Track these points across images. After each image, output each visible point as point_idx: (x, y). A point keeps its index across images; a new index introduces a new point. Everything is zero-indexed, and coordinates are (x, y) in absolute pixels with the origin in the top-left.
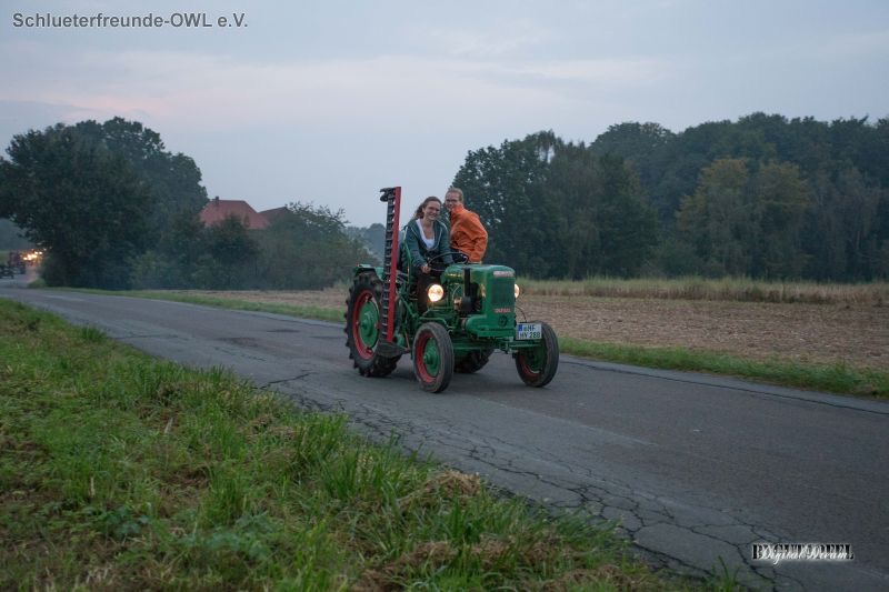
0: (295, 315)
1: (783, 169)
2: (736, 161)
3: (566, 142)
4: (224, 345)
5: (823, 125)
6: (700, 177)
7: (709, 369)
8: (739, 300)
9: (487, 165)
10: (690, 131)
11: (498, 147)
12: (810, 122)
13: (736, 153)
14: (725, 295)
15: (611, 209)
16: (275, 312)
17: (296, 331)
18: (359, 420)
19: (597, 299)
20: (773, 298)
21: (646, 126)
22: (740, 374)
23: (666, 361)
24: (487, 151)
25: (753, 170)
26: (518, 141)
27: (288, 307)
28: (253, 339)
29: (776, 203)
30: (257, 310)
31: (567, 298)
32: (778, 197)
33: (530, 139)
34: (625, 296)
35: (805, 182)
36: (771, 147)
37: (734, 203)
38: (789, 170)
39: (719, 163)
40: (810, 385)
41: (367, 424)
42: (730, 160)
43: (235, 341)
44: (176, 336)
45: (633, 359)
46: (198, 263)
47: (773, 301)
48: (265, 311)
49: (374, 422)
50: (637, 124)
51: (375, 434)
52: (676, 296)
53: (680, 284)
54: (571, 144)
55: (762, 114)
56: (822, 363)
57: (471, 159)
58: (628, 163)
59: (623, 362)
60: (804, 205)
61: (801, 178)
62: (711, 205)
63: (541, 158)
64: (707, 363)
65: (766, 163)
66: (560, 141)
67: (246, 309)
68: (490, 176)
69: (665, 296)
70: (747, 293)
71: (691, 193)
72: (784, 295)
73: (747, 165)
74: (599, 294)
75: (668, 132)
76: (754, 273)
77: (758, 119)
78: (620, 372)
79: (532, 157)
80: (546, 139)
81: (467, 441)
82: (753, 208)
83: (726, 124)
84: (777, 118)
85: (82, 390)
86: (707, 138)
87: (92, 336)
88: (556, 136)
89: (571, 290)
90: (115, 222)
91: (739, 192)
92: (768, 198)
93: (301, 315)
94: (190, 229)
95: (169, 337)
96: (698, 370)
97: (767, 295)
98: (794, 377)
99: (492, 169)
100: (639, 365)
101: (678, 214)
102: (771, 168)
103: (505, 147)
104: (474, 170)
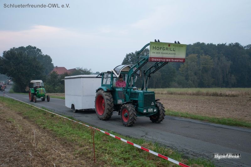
1: (206, 57)
2: (195, 55)
5: (215, 45)
11: (134, 53)
12: (211, 45)
13: (194, 53)
20: (221, 95)
24: (131, 54)
25: (199, 57)
29: (205, 66)
32: (205, 64)
35: (212, 60)
36: (202, 51)
37: (195, 66)
38: (208, 57)
39: (190, 56)
42: (193, 55)
55: (199, 43)
57: (127, 56)
60: (212, 66)
62: (188, 66)
65: (201, 55)
70: (214, 94)
71: (183, 63)
73: (197, 56)
76: (201, 85)
82: (199, 67)
83: (190, 45)
84: (203, 44)
90: (34, 75)
91: (195, 63)
92: (203, 65)
94: (55, 76)
99: (133, 58)
101: (180, 69)
102: (203, 56)
103: (136, 53)
104: (128, 59)
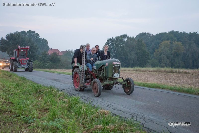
0: (68, 75)
1: (178, 43)
2: (168, 41)
3: (130, 37)
4: (53, 81)
5: (187, 34)
6: (160, 45)
7: (161, 88)
8: (168, 73)
9: (112, 42)
10: (157, 34)
11: (114, 38)
12: (184, 33)
13: (168, 39)
14: (165, 71)
15: (139, 52)
16: (64, 74)
17: (69, 78)
18: (82, 98)
19: (136, 72)
20: (176, 72)
21: (147, 33)
22: (168, 89)
23: (151, 86)
24: (112, 38)
26: (119, 36)
27: (67, 73)
28: (59, 80)
29: (176, 51)
30: (60, 73)
31: (129, 71)
32: (177, 50)
33: (122, 36)
34: (142, 71)
35: (183, 46)
36: (176, 38)
37: (167, 51)
38: (180, 44)
39: (164, 42)
40: (184, 92)
41: (84, 99)
42: (167, 41)
43: (55, 80)
44: (42, 79)
45: (144, 85)
46: (47, 63)
47: (176, 73)
48: (62, 74)
49: (86, 99)
50: (146, 33)
51: (86, 101)
52: (154, 71)
53: (155, 69)
54: (131, 37)
55: (174, 31)
56: (187, 87)
57: (108, 40)
58: (143, 42)
59: (142, 86)
60: (183, 51)
61: (183, 45)
62: (162, 51)
63: (124, 40)
64: (161, 86)
65: (174, 42)
66: (128, 36)
67: (58, 73)
68: (113, 44)
69: (151, 71)
70: (170, 71)
71: (157, 48)
72: (178, 72)
73: (170, 42)
74: (137, 71)
75: (152, 35)
76: (171, 67)
77: (173, 32)
78: (141, 88)
79: (122, 40)
80: (125, 36)
81: (107, 103)
82: (172, 52)
83: (165, 33)
84: (177, 32)
85: (21, 90)
86: (161, 36)
87: (23, 79)
88: (127, 35)
89: (130, 70)
91: (168, 48)
92: (175, 50)
93: (70, 75)
94: (45, 55)
95: (40, 79)
96: (159, 88)
97: (174, 72)
98: (180, 90)
100: (145, 87)
101: (154, 53)
102: (175, 43)
103: (116, 38)
104: (109, 43)
